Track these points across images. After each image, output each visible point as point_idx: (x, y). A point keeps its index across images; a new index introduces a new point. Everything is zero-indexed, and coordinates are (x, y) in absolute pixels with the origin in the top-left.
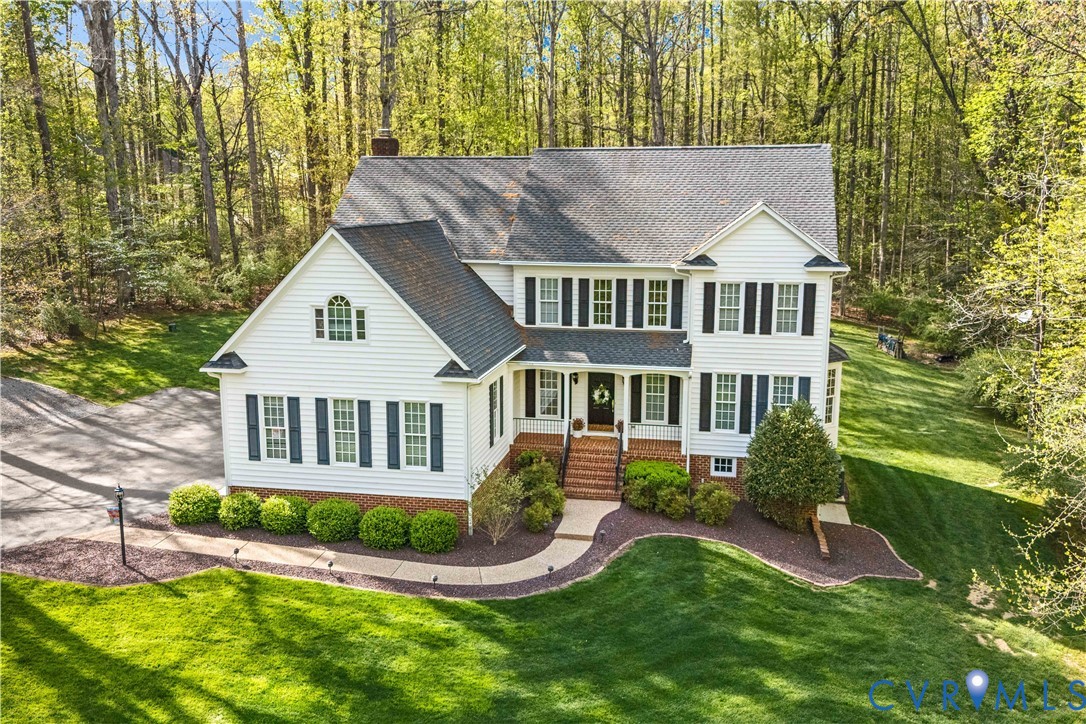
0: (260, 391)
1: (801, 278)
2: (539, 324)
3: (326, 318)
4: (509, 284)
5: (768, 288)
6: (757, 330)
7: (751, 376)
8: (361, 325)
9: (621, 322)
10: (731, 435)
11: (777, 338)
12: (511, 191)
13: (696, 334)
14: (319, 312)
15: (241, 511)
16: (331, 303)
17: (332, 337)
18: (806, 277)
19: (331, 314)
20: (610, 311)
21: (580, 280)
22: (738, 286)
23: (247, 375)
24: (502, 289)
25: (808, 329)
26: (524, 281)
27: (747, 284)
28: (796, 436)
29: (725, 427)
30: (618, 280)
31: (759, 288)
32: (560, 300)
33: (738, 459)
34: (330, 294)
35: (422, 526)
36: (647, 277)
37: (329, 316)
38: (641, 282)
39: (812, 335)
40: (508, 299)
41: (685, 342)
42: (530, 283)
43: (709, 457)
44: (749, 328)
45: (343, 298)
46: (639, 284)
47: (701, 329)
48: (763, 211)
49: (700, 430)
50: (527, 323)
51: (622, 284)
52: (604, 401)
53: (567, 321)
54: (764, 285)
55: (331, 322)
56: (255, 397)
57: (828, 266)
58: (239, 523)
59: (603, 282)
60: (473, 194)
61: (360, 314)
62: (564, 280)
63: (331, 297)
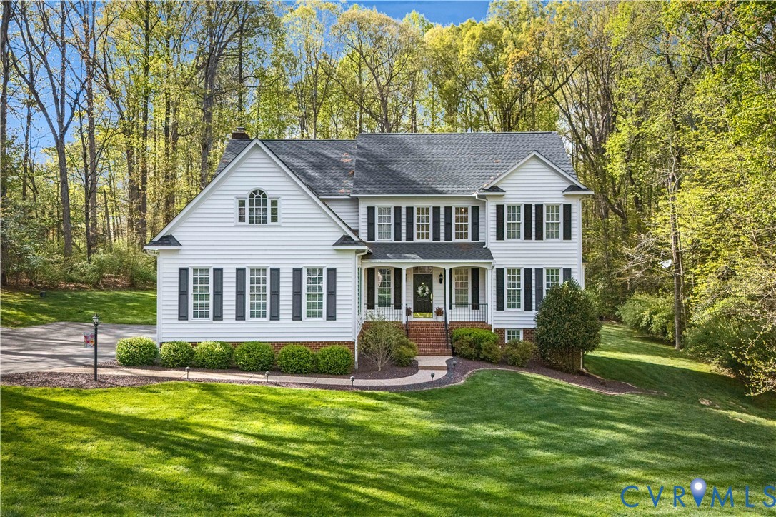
0: (191, 264)
1: (560, 201)
2: (377, 240)
3: (247, 207)
4: (355, 214)
5: (539, 207)
6: (534, 237)
7: (531, 269)
8: (274, 211)
9: (436, 237)
10: (519, 313)
11: (547, 243)
12: (346, 158)
13: (492, 241)
14: (242, 203)
15: (180, 351)
16: (252, 196)
17: (251, 221)
18: (563, 200)
19: (251, 203)
20: (428, 230)
21: (407, 208)
22: (519, 207)
23: (180, 252)
24: (349, 218)
25: (567, 236)
26: (366, 209)
27: (526, 206)
28: (573, 299)
29: (514, 307)
30: (434, 207)
31: (534, 208)
32: (392, 222)
33: (524, 329)
34: (251, 189)
35: (328, 354)
36: (454, 205)
37: (250, 205)
38: (450, 208)
39: (570, 239)
40: (354, 225)
41: (484, 247)
42: (371, 211)
43: (504, 329)
44: (528, 236)
45: (261, 192)
46: (448, 210)
47: (495, 237)
48: (535, 156)
49: (497, 310)
50: (369, 240)
51: (437, 210)
52: (425, 294)
53: (398, 237)
54: (536, 206)
55: (251, 210)
56: (187, 270)
57: (578, 190)
58: (178, 361)
59: (423, 209)
60: (319, 160)
61: (274, 203)
62: (395, 208)
63: (251, 191)
